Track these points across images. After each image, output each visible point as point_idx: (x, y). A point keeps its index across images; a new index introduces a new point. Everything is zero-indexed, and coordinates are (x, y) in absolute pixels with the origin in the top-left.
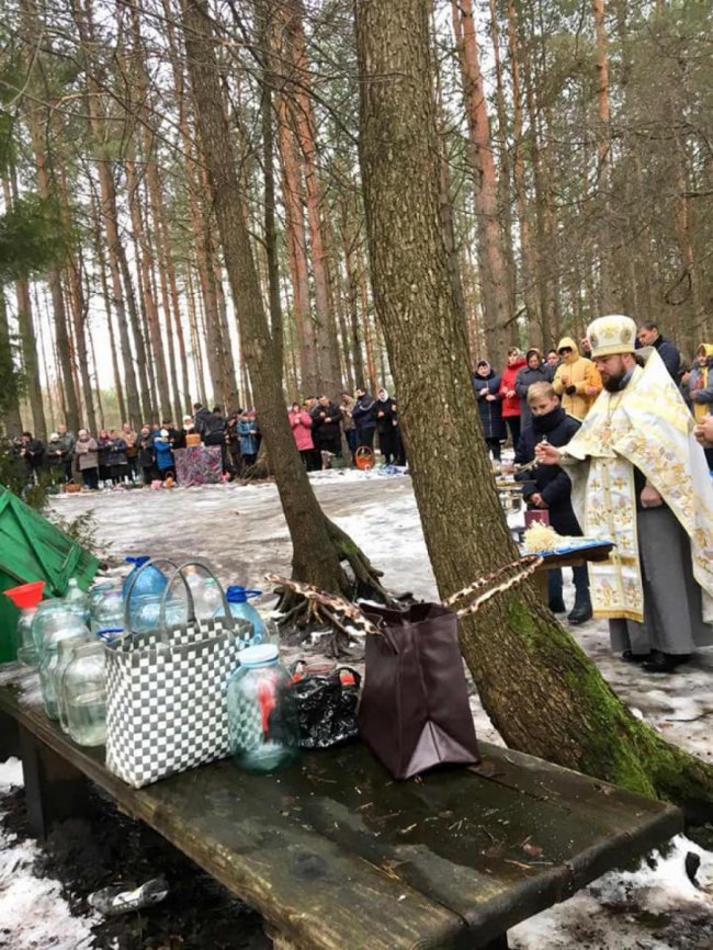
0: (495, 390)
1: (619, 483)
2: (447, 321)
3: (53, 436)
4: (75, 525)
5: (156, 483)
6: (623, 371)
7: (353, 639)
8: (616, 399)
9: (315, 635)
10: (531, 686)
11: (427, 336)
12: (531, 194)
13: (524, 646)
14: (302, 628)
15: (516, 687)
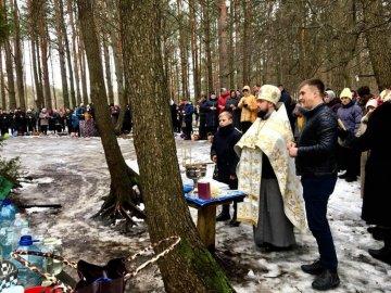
0: (216, 106)
1: (256, 162)
2: (159, 95)
3: (29, 110)
4: (11, 163)
5: (73, 134)
6: (267, 110)
7: (135, 223)
8: (262, 123)
9: (118, 221)
10: (188, 284)
11: (148, 102)
12: (242, 20)
13: (186, 263)
14: (112, 217)
15: (181, 283)
